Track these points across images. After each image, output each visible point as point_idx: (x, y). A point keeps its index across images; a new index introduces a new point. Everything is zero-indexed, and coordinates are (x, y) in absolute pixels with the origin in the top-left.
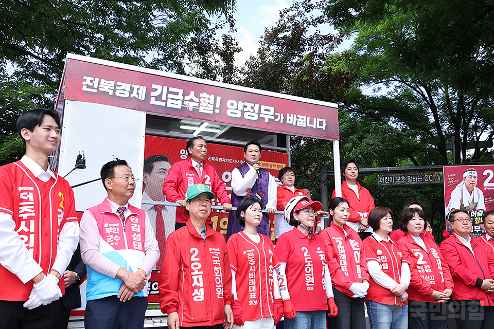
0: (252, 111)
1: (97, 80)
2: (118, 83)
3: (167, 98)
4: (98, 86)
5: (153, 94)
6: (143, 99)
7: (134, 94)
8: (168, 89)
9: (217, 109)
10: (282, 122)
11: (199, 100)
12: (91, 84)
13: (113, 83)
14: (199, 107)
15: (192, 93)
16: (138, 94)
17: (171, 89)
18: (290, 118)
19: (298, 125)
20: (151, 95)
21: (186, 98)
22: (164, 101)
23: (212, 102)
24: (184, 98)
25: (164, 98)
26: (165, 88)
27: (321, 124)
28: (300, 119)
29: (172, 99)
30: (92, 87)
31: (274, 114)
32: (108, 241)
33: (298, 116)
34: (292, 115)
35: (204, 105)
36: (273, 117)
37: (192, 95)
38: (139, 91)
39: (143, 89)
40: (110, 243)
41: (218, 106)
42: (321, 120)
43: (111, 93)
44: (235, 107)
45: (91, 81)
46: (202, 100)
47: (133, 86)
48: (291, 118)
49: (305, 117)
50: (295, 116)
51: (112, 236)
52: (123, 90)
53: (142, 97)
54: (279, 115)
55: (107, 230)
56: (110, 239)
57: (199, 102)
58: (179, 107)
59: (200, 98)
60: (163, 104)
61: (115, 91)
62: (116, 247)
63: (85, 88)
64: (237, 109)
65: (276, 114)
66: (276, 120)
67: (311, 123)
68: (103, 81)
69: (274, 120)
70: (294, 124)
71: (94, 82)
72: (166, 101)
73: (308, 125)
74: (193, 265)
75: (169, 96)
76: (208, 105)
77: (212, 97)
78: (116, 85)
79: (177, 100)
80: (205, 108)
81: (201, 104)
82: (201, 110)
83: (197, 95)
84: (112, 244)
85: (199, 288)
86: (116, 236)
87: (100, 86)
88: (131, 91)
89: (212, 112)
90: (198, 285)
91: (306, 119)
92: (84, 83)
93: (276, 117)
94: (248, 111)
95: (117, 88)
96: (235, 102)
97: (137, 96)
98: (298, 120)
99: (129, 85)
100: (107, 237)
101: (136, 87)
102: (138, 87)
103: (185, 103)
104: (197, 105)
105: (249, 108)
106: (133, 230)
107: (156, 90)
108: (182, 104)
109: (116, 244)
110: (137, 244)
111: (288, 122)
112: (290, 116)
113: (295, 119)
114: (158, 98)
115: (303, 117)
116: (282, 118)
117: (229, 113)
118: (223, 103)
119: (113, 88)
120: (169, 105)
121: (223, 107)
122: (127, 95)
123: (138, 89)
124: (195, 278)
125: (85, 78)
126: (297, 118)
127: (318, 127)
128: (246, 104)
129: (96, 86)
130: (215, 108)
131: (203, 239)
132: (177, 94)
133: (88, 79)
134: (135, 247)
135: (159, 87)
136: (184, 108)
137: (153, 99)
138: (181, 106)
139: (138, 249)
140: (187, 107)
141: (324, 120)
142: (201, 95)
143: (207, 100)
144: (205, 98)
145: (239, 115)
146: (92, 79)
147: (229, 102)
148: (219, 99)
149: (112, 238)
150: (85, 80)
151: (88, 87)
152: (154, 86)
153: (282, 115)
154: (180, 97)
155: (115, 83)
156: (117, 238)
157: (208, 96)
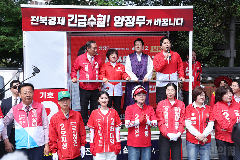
0: (131, 21)
1: (38, 17)
2: (49, 17)
3: (77, 21)
4: (39, 21)
5: (69, 20)
6: (64, 24)
7: (59, 23)
8: (78, 16)
9: (108, 23)
10: (151, 25)
11: (97, 20)
12: (35, 20)
13: (46, 17)
14: (97, 24)
15: (92, 16)
16: (61, 22)
17: (80, 16)
18: (156, 21)
19: (162, 25)
20: (68, 21)
21: (89, 20)
22: (75, 24)
23: (104, 19)
24: (87, 20)
25: (76, 22)
26: (76, 15)
27: (179, 22)
28: (164, 21)
29: (81, 22)
30: (36, 22)
31: (146, 20)
32: (20, 124)
33: (163, 19)
34: (158, 19)
35: (100, 22)
36: (144, 23)
37: (92, 17)
38: (61, 20)
39: (64, 18)
40: (20, 125)
41: (108, 21)
42: (180, 19)
43: (46, 24)
44: (119, 20)
45: (35, 19)
46: (98, 19)
47: (58, 17)
48: (158, 21)
49: (167, 19)
50: (160, 19)
51: (22, 121)
52: (53, 21)
53: (63, 23)
54: (149, 20)
55: (20, 118)
56: (21, 123)
57: (97, 21)
58: (85, 26)
59: (97, 18)
60: (75, 25)
61: (48, 22)
62: (23, 127)
63: (32, 23)
64: (120, 21)
65: (147, 20)
66: (146, 24)
67: (172, 22)
68: (41, 17)
69: (145, 24)
70: (160, 25)
71: (36, 19)
72: (77, 24)
73: (170, 24)
74: (62, 132)
75: (79, 20)
76: (102, 22)
77: (105, 16)
78: (48, 19)
79: (83, 22)
80: (101, 24)
81: (98, 22)
82: (98, 25)
83: (95, 17)
84: (22, 125)
85: (65, 143)
86: (24, 121)
87: (40, 21)
88: (57, 21)
89: (105, 26)
90: (64, 141)
91: (169, 20)
92: (31, 20)
93: (147, 22)
94: (128, 22)
95: (49, 20)
96: (119, 17)
97: (60, 23)
98: (162, 22)
99: (55, 17)
100: (20, 122)
101: (59, 18)
102: (61, 17)
103: (88, 23)
104: (95, 23)
105: (128, 20)
106: (33, 117)
107: (71, 18)
108: (87, 23)
109: (24, 125)
110: (34, 123)
111: (155, 24)
112: (157, 20)
113: (160, 22)
114: (72, 22)
115: (166, 19)
116: (151, 22)
117: (115, 25)
118: (112, 19)
119: (47, 21)
120: (79, 26)
121: (112, 21)
122: (55, 24)
123: (61, 19)
124: (63, 138)
125: (31, 17)
126: (162, 20)
127: (177, 24)
128: (126, 17)
129: (38, 21)
130: (106, 23)
131: (67, 119)
132: (83, 18)
133: (33, 17)
134: (33, 125)
135: (72, 16)
136: (88, 26)
137: (69, 23)
138: (86, 25)
139: (34, 126)
140: (90, 25)
141: (182, 19)
142: (98, 16)
143: (101, 19)
144: (100, 18)
145: (122, 25)
146: (35, 17)
147: (115, 18)
148: (109, 17)
149: (22, 122)
150: (32, 19)
151: (34, 22)
152: (69, 16)
153: (151, 20)
154: (85, 19)
155: (48, 18)
156: (24, 122)
157: (102, 16)
